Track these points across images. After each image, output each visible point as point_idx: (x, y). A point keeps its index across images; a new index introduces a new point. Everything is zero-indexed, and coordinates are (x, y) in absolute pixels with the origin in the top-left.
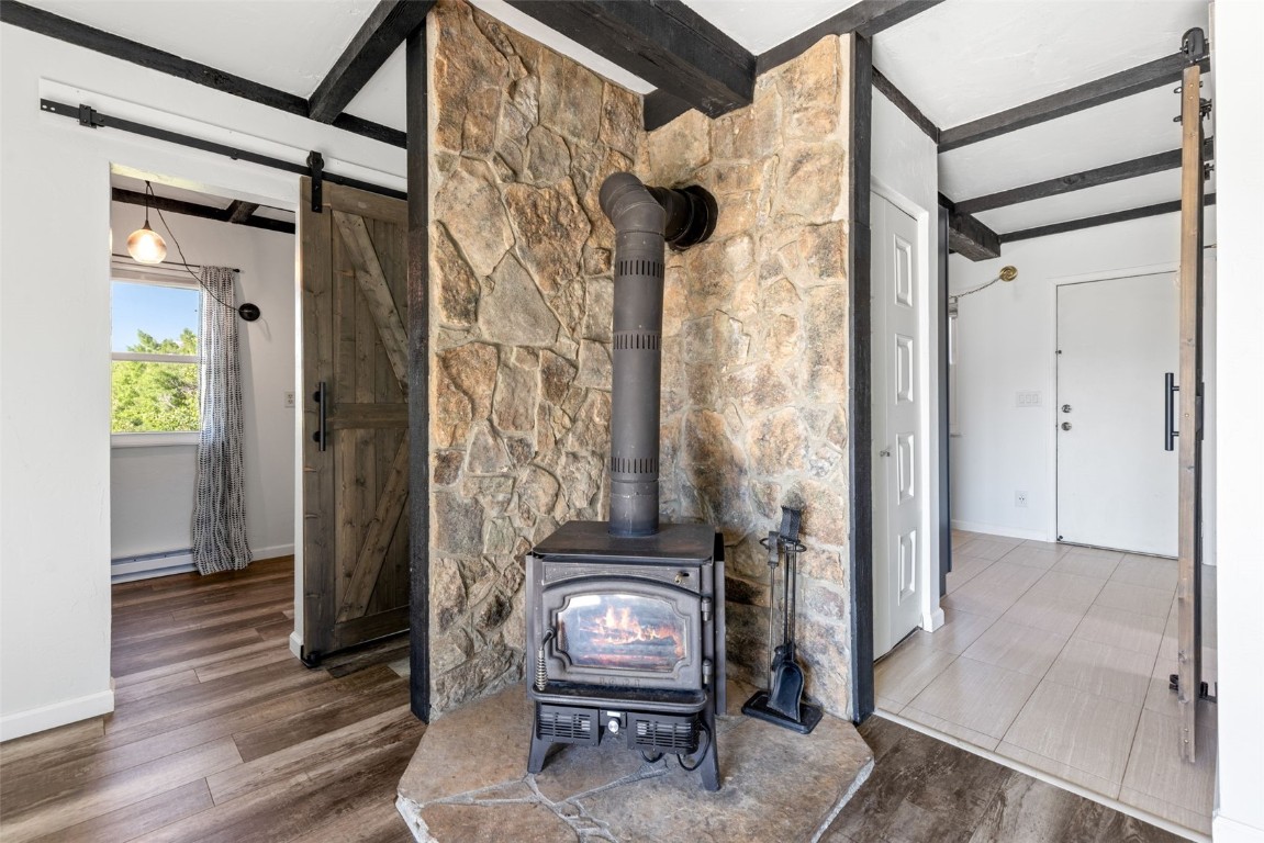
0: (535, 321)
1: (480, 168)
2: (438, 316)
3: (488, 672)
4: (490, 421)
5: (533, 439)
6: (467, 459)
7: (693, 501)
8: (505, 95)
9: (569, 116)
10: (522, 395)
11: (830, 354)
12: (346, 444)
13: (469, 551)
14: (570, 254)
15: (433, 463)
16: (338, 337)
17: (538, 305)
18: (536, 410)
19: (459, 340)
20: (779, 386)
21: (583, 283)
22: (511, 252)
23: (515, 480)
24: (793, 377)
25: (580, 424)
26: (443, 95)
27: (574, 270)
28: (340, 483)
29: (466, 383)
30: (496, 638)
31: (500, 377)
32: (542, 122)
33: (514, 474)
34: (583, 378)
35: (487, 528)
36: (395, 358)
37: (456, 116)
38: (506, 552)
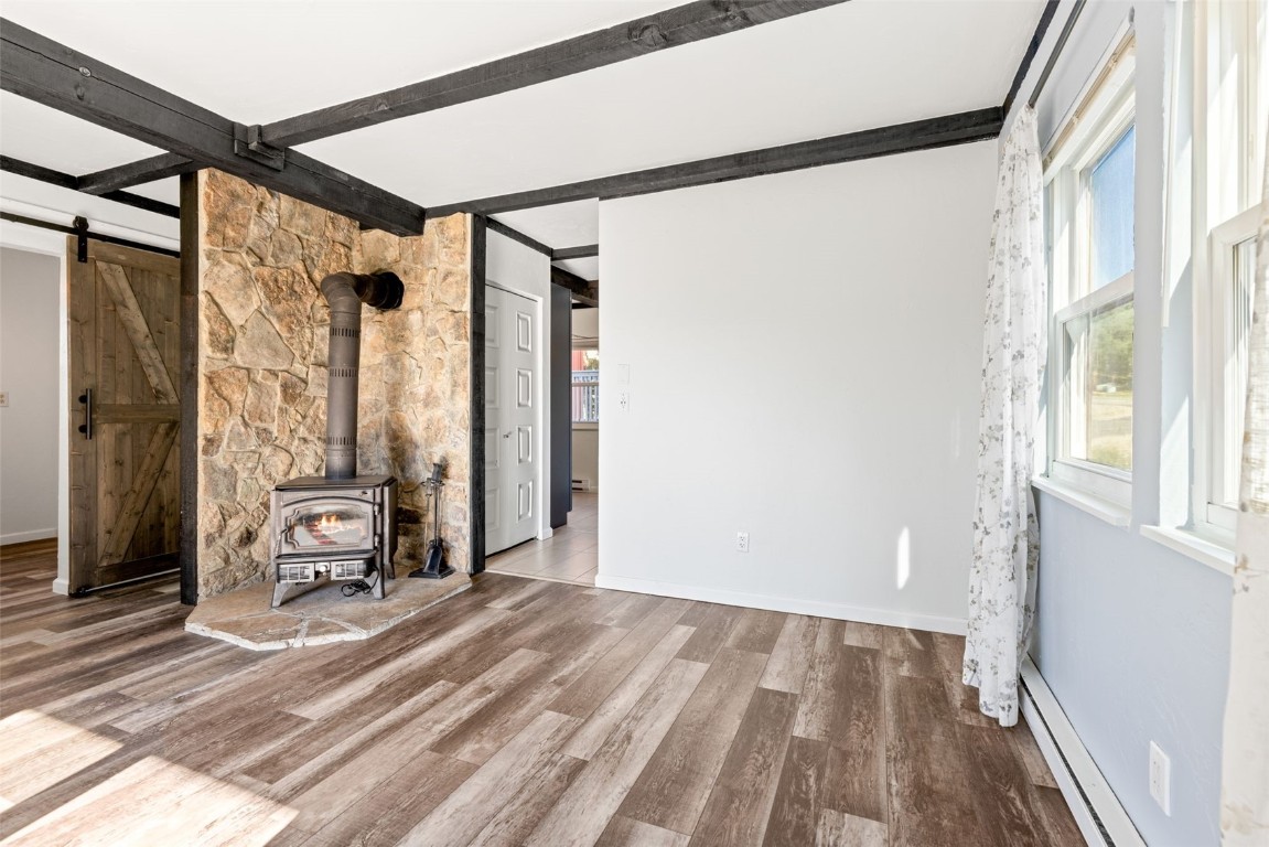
0: (276, 352)
1: (236, 257)
2: (205, 350)
3: (240, 575)
4: (242, 417)
5: (274, 429)
6: (225, 441)
7: (389, 466)
8: (255, 211)
9: (302, 222)
10: (266, 400)
11: (460, 382)
12: (106, 435)
13: (227, 498)
14: (302, 310)
15: (201, 442)
16: (101, 354)
17: (280, 345)
18: (276, 410)
19: (220, 365)
20: (437, 398)
21: (312, 328)
22: (258, 311)
23: (260, 454)
24: (443, 393)
25: (309, 420)
26: (210, 214)
27: (305, 320)
28: (102, 463)
29: (225, 393)
30: (246, 554)
31: (250, 389)
32: (282, 226)
33: (260, 450)
34: (311, 390)
35: (240, 485)
36: (150, 371)
37: (220, 226)
38: (253, 500)
